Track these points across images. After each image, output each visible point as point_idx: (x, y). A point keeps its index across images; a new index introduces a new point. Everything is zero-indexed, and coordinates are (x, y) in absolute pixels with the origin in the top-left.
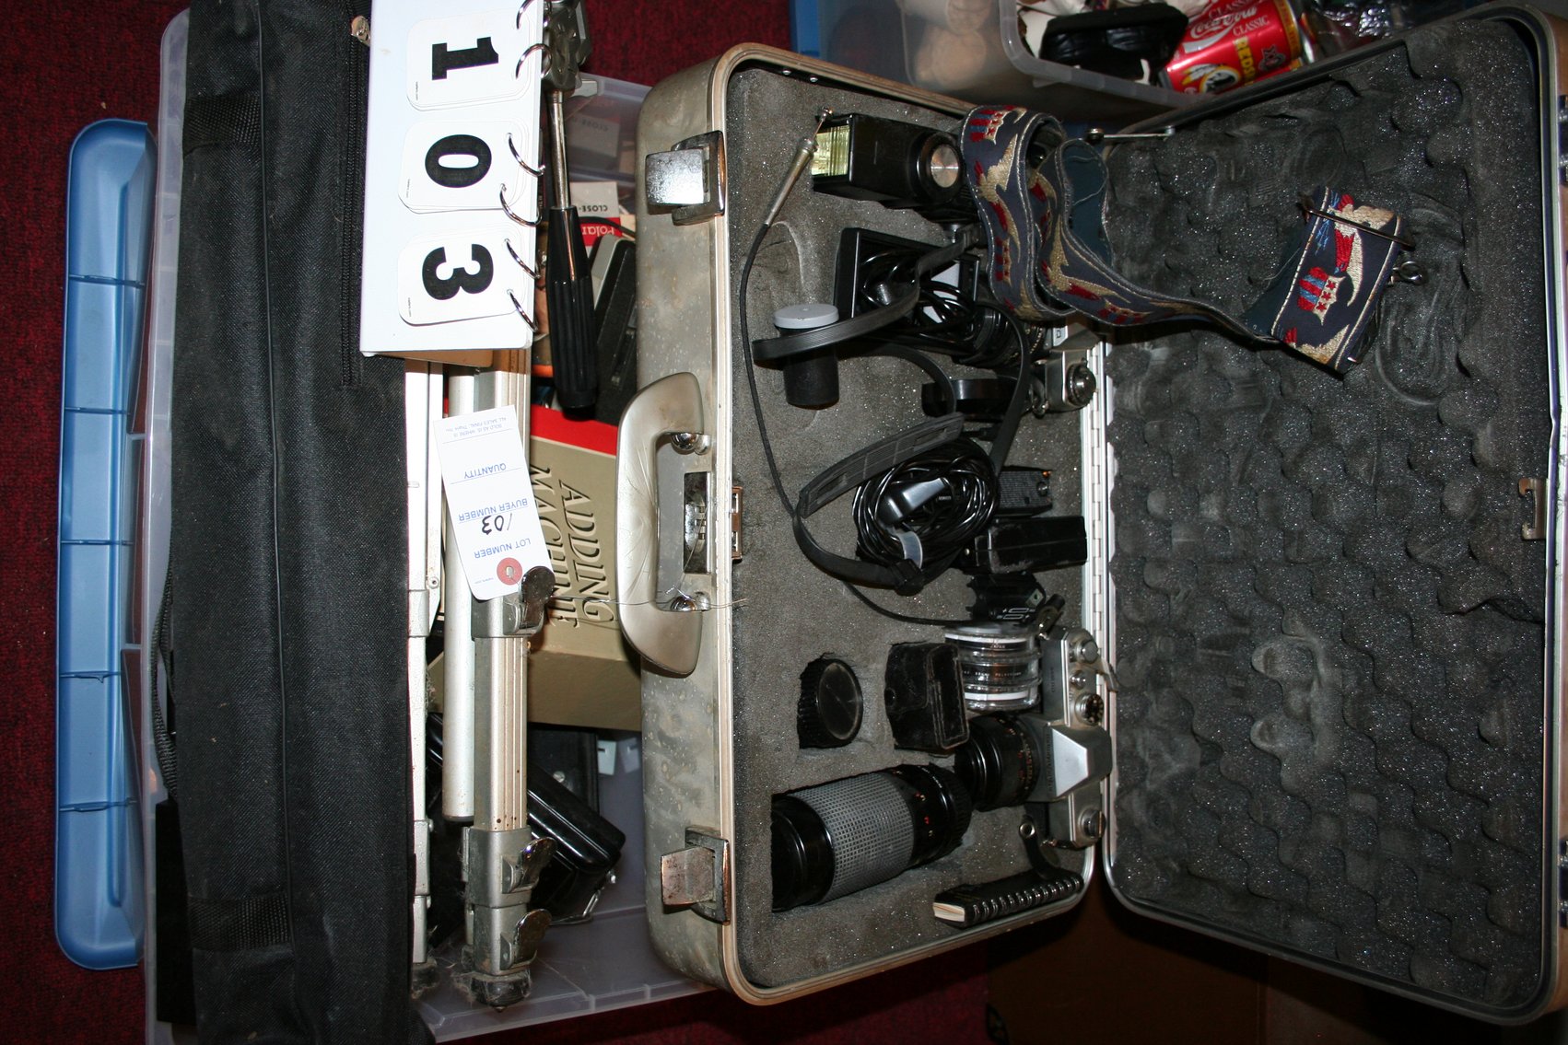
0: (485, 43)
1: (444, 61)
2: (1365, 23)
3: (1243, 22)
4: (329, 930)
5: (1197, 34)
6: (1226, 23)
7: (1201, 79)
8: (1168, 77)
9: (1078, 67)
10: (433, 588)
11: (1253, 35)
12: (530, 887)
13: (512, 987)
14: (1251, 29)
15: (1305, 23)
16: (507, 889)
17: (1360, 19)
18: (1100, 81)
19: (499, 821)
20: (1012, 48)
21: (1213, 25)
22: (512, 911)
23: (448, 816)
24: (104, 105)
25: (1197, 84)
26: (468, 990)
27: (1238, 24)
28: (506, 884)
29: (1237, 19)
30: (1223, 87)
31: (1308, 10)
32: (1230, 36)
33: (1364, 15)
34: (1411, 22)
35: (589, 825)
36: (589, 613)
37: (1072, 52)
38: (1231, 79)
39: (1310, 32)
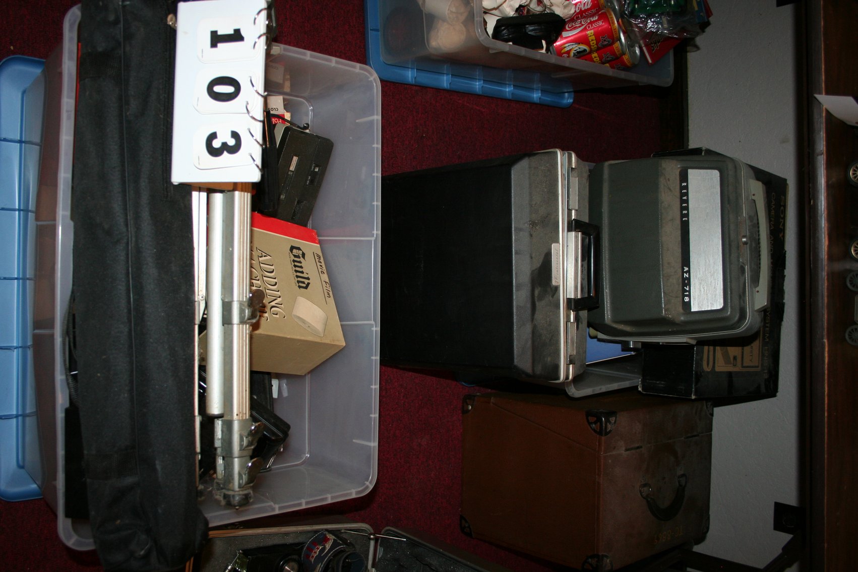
0: (237, 32)
1: (216, 39)
2: (650, 24)
3: (592, 23)
4: (158, 467)
5: (569, 27)
6: (583, 23)
7: (570, 50)
8: (554, 49)
9: (511, 43)
10: (202, 300)
11: (596, 29)
12: (253, 447)
13: (244, 497)
14: (595, 27)
15: (621, 23)
16: (242, 449)
17: (647, 23)
18: (523, 51)
19: (237, 415)
20: (481, 34)
21: (577, 23)
22: (244, 459)
23: (209, 414)
24: (12, 48)
25: (568, 52)
26: (222, 499)
27: (589, 24)
28: (241, 445)
29: (589, 21)
30: (582, 54)
31: (622, 17)
32: (585, 29)
33: (649, 21)
34: (672, 26)
35: (273, 421)
36: (273, 314)
37: (509, 35)
38: (585, 50)
39: (623, 28)
